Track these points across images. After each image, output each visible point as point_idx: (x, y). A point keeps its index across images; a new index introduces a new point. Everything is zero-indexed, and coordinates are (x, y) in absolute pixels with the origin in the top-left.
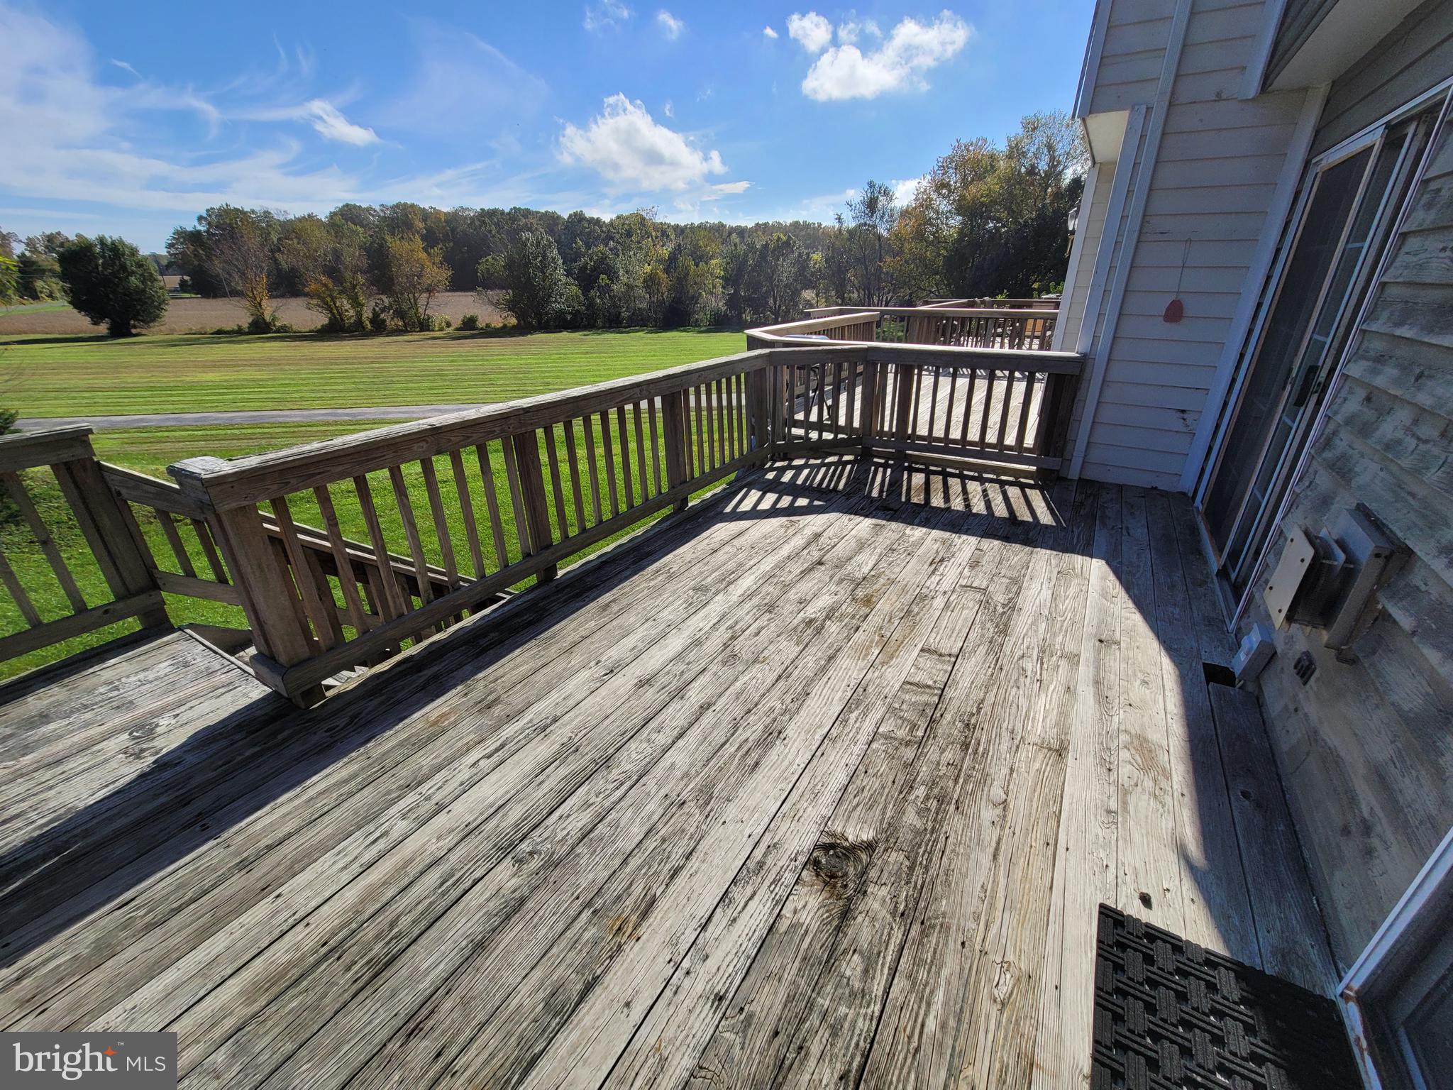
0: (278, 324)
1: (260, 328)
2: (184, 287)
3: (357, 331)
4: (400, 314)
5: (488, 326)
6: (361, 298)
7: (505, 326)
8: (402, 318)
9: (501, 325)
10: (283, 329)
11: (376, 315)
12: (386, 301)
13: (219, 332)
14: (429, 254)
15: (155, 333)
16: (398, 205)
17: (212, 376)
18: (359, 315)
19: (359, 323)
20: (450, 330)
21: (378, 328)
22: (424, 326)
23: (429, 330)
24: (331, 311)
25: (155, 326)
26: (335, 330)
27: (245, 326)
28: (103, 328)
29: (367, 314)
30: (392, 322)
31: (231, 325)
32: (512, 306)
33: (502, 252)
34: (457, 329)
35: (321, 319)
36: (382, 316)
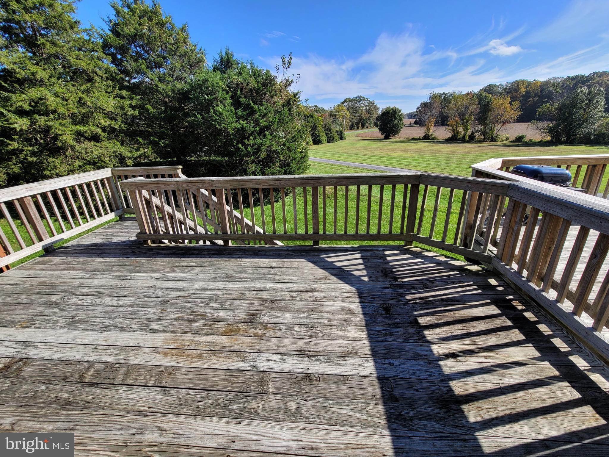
0: (433, 136)
1: (426, 138)
2: (416, 123)
3: (462, 140)
4: (484, 133)
5: (530, 140)
6: (469, 127)
7: (542, 141)
8: (484, 136)
9: (539, 140)
10: (434, 138)
11: (472, 133)
12: (480, 128)
13: (413, 139)
14: (511, 105)
15: (394, 139)
16: (515, 82)
17: (397, 154)
18: (465, 134)
19: (464, 137)
20: (507, 142)
21: (472, 139)
22: (493, 139)
23: (495, 141)
24: (454, 131)
25: (397, 136)
26: (453, 140)
27: (421, 137)
28: (383, 136)
29: (469, 133)
30: (478, 136)
31: (417, 137)
32: (550, 131)
33: (558, 100)
34: (511, 142)
35: (449, 135)
36: (475, 134)
